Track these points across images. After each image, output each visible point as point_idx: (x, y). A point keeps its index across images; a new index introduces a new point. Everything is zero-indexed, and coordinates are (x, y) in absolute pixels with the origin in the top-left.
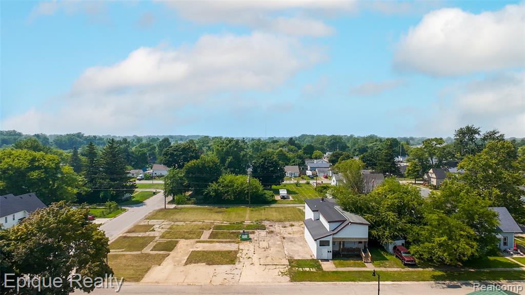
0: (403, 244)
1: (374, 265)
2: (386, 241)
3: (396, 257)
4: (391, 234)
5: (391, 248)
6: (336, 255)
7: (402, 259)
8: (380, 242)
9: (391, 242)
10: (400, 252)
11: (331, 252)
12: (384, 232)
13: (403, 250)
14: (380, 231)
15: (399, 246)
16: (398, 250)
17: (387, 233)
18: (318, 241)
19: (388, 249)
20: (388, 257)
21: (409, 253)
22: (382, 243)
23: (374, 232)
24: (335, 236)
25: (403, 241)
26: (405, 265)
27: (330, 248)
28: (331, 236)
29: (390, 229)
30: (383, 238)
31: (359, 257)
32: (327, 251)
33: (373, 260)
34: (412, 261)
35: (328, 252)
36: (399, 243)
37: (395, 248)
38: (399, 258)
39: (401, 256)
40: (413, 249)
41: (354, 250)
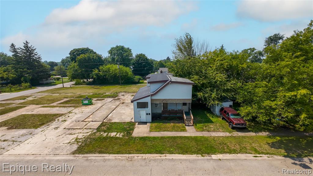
0: (230, 106)
1: (195, 128)
2: (212, 102)
3: (222, 119)
4: (218, 95)
5: (217, 110)
6: (156, 118)
7: (230, 122)
8: (205, 104)
9: (218, 104)
10: (228, 114)
11: (149, 114)
12: (211, 94)
13: (230, 111)
14: (207, 93)
15: (226, 108)
16: (225, 112)
17: (214, 95)
18: (136, 102)
19: (215, 111)
20: (214, 120)
21: (238, 115)
22: (208, 105)
23: (200, 95)
24: (154, 97)
25: (231, 103)
26: (233, 128)
27: (149, 110)
28: (150, 98)
29: (217, 90)
30: (209, 100)
31: (181, 119)
32: (145, 114)
33: (195, 123)
34: (243, 124)
35: (147, 114)
36: (226, 105)
37: (222, 110)
38: (226, 120)
39: (229, 118)
40: (244, 110)
41: (176, 112)
